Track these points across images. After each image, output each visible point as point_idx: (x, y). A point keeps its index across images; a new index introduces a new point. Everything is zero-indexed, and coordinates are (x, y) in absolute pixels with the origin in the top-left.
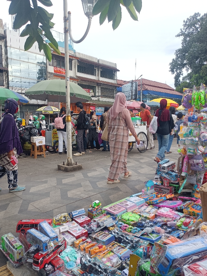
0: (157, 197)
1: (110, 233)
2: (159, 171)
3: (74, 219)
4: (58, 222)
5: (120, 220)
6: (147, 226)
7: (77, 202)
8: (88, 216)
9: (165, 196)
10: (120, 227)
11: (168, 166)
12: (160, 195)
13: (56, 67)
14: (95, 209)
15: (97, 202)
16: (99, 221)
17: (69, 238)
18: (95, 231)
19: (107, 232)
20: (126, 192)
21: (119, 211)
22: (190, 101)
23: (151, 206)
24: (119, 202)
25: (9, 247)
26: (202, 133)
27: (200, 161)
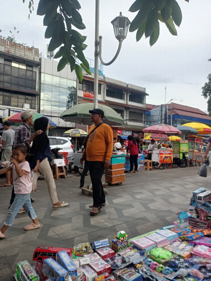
0: (192, 232)
1: (137, 271)
2: (194, 201)
3: (96, 250)
4: (79, 253)
5: (148, 256)
6: (181, 267)
7: (100, 231)
8: (112, 249)
9: (201, 231)
10: (149, 266)
11: (205, 197)
12: (195, 230)
13: (85, 91)
14: (120, 241)
15: (123, 232)
16: (124, 256)
17: (90, 273)
18: (120, 268)
19: (133, 270)
20: (156, 224)
21: (148, 245)
23: (185, 243)
24: (148, 235)
25: (23, 276)
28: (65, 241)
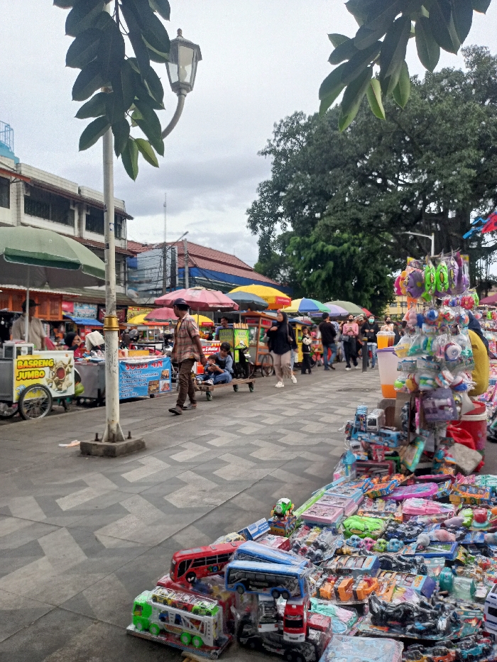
6: (411, 534)
7: (211, 514)
10: (358, 546)
12: (375, 481)
14: (286, 518)
15: (287, 501)
18: (327, 558)
21: (335, 515)
22: (419, 284)
23: (380, 501)
24: (317, 500)
25: (174, 617)
26: (451, 344)
27: (449, 400)
28: (160, 547)
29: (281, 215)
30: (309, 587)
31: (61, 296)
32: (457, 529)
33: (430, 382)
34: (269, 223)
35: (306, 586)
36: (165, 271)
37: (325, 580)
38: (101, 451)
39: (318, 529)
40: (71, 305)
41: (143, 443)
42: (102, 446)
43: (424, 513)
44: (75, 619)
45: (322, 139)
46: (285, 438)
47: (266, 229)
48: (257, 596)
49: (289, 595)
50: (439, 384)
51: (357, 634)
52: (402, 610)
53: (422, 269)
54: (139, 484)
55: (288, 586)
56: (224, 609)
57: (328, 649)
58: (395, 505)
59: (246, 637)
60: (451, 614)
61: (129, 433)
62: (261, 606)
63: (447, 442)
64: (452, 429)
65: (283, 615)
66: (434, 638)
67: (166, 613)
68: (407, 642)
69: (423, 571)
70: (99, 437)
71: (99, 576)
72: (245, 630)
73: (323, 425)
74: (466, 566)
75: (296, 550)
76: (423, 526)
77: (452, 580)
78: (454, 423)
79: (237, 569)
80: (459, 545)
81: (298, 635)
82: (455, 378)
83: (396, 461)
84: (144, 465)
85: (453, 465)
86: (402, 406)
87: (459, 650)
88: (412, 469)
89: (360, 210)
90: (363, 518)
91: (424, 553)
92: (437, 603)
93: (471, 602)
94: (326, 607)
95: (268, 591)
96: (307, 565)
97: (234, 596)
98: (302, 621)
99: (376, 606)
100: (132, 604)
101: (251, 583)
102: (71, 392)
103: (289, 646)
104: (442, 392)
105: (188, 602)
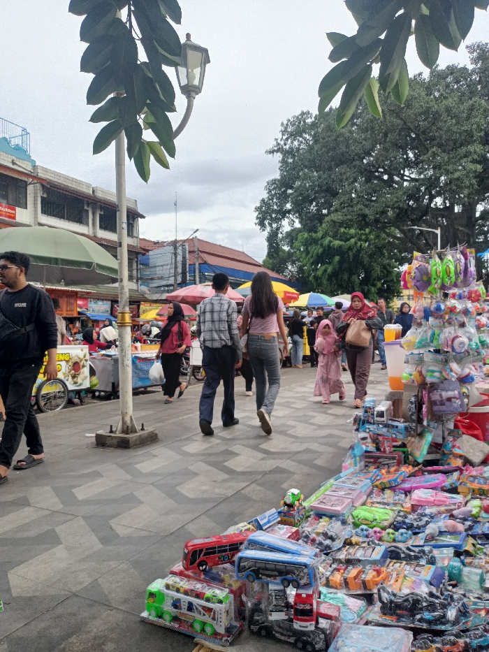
6: (419, 525)
10: (367, 537)
12: (384, 471)
14: (296, 508)
15: (296, 491)
18: (336, 548)
20: (309, 475)
21: (344, 505)
22: (425, 278)
23: (388, 492)
24: (326, 490)
25: (187, 604)
26: (457, 337)
27: (456, 392)
28: (172, 536)
29: (289, 212)
30: (318, 576)
31: (76, 293)
32: (465, 519)
33: (437, 374)
34: (277, 220)
35: (315, 575)
36: (176, 268)
37: (335, 569)
38: (115, 442)
39: (327, 519)
40: (85, 302)
41: (156, 435)
42: (116, 437)
43: (433, 504)
44: (91, 606)
45: (329, 137)
46: (294, 430)
47: (275, 226)
48: (268, 585)
49: (298, 584)
50: (446, 377)
51: (367, 623)
52: (410, 600)
53: (428, 263)
54: (151, 474)
55: (298, 575)
56: (235, 598)
57: (338, 638)
58: (403, 496)
59: (257, 625)
60: (460, 604)
61: (143, 425)
62: (271, 595)
63: (455, 433)
64: (460, 421)
65: (293, 604)
66: (443, 628)
67: (178, 600)
68: (417, 632)
69: (432, 561)
70: (114, 429)
71: (113, 564)
72: (255, 618)
73: (331, 417)
74: (475, 557)
75: (305, 540)
76: (432, 517)
77: (460, 571)
78: (462, 414)
79: (247, 559)
80: (468, 535)
81: (308, 624)
82: (463, 370)
83: (404, 452)
84: (156, 456)
85: (461, 456)
86: (409, 397)
87: (468, 640)
88: (420, 460)
89: (366, 206)
90: (373, 508)
91: (433, 543)
92: (446, 593)
93: (480, 592)
94: (335, 596)
95: (278, 580)
96: (316, 555)
97: (245, 585)
98: (311, 610)
99: (385, 596)
100: (145, 592)
101: (261, 571)
102: (86, 385)
103: (299, 635)
104: (450, 384)
105: (200, 590)
